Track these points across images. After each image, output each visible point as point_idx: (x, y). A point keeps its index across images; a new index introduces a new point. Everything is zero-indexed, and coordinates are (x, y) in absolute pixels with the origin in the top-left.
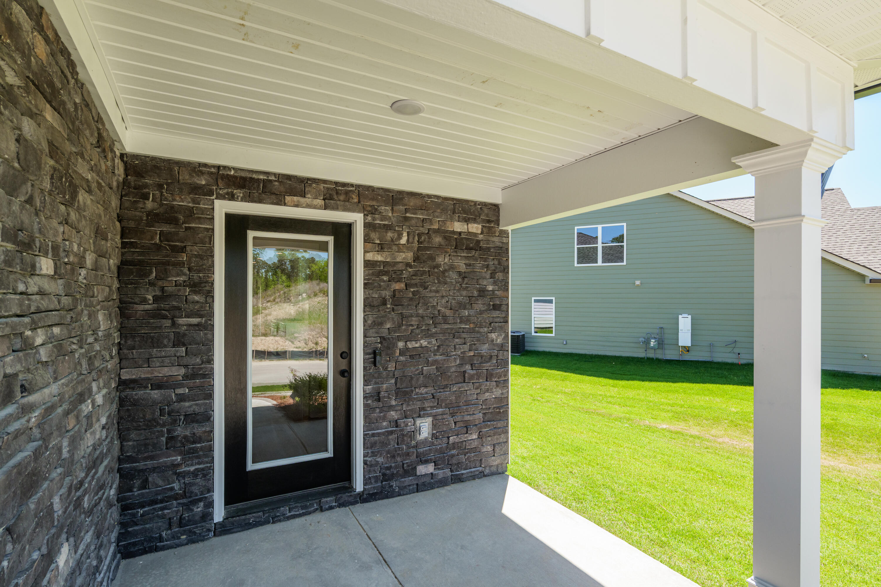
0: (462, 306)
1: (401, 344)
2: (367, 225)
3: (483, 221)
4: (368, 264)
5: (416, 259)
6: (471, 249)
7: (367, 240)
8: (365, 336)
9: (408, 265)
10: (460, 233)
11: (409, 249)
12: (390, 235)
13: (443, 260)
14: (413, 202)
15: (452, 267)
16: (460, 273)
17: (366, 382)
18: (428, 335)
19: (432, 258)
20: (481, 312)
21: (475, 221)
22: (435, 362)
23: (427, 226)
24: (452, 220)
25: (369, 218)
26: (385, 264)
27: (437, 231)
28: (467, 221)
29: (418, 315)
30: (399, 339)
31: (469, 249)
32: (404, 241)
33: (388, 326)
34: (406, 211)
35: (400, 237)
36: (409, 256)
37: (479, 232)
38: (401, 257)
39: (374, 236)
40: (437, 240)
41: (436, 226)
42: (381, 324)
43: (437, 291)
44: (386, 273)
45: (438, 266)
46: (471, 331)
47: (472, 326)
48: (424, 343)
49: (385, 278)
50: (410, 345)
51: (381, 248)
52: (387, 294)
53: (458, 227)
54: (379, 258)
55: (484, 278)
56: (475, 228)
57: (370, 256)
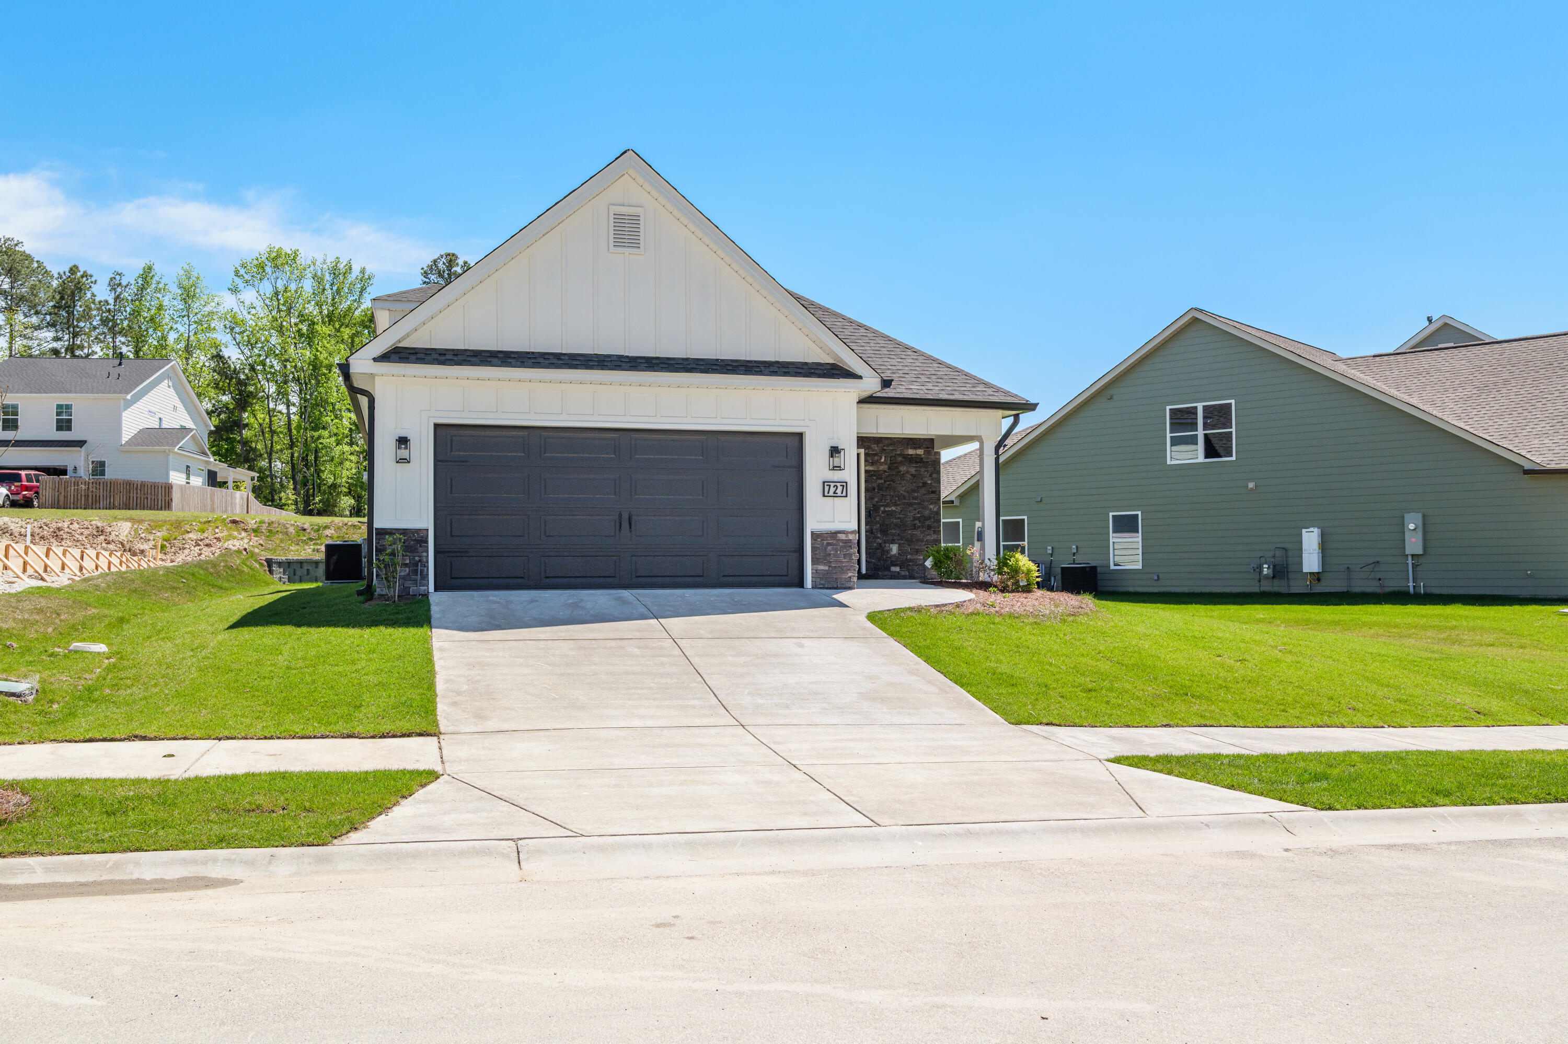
0: (913, 491)
1: (882, 509)
2: (866, 454)
3: (924, 448)
4: (866, 471)
5: (889, 468)
6: (918, 462)
7: (866, 461)
8: (866, 504)
9: (885, 471)
10: (911, 455)
11: (886, 464)
12: (876, 458)
13: (903, 469)
14: (886, 442)
15: (908, 472)
16: (912, 475)
17: (866, 525)
18: (896, 505)
19: (897, 468)
20: (924, 495)
21: (919, 448)
22: (899, 518)
23: (894, 452)
24: (908, 449)
25: (867, 451)
26: (874, 471)
27: (899, 455)
28: (915, 448)
29: (890, 495)
30: (882, 506)
31: (917, 462)
32: (883, 460)
33: (876, 500)
34: (884, 446)
35: (881, 459)
36: (885, 467)
37: (922, 453)
38: (881, 468)
39: (868, 458)
40: (900, 459)
41: (899, 452)
42: (873, 498)
43: (900, 484)
44: (875, 476)
45: (900, 472)
46: (919, 504)
47: (919, 501)
48: (893, 508)
49: (875, 478)
50: (887, 509)
51: (872, 464)
52: (875, 485)
53: (911, 452)
54: (871, 468)
55: (926, 477)
56: (920, 452)
57: (867, 468)
